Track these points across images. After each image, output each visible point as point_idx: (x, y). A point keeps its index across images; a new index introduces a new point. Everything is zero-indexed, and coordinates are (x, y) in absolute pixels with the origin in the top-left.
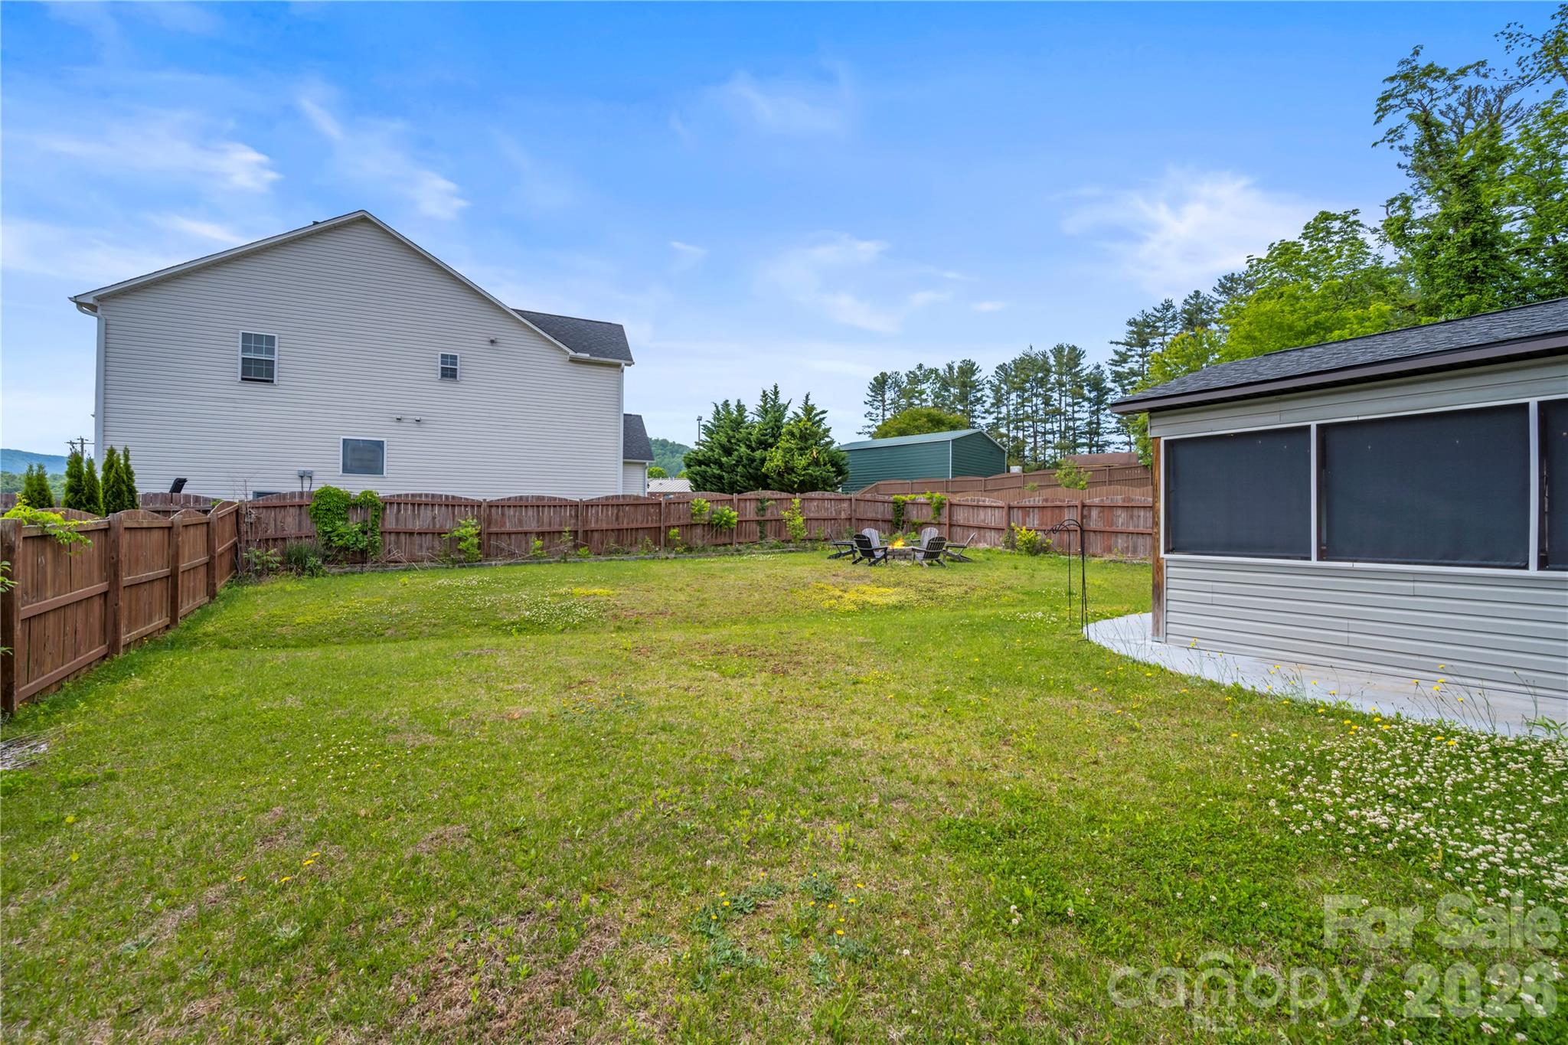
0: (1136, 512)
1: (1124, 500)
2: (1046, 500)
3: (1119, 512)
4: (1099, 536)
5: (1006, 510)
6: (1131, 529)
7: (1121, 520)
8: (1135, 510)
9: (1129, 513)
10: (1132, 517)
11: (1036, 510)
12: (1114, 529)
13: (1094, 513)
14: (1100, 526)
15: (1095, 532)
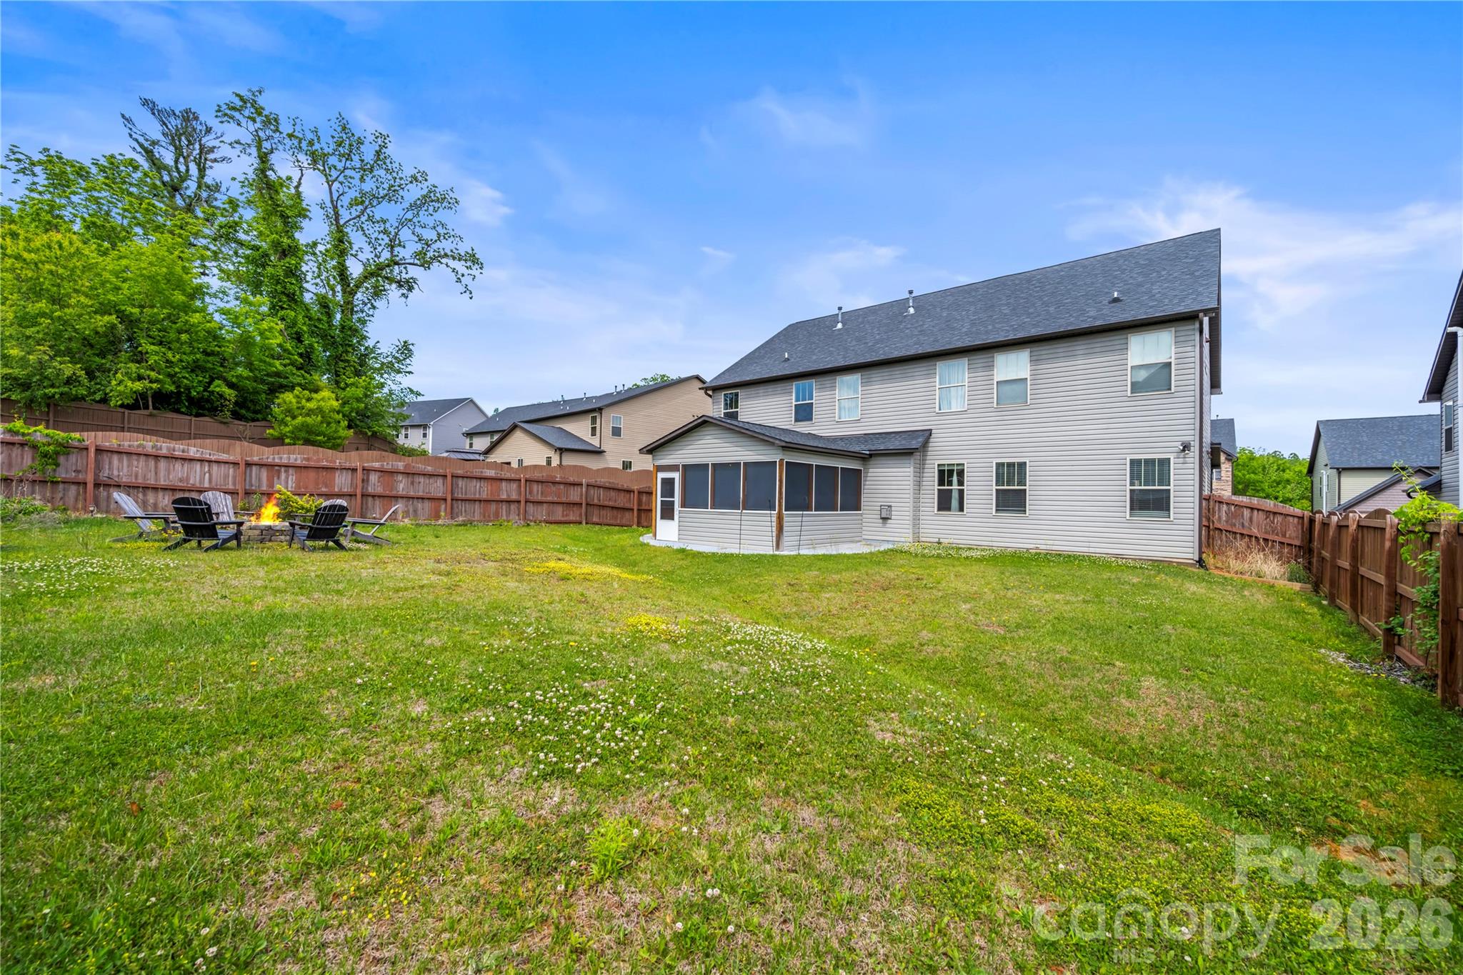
0: (417, 479)
1: (405, 466)
2: (308, 459)
3: (400, 477)
4: (377, 502)
5: (242, 466)
6: (412, 494)
7: (402, 486)
8: (416, 477)
9: (410, 479)
10: (412, 483)
11: (291, 471)
12: (394, 493)
13: (373, 478)
14: (379, 490)
15: (373, 496)
